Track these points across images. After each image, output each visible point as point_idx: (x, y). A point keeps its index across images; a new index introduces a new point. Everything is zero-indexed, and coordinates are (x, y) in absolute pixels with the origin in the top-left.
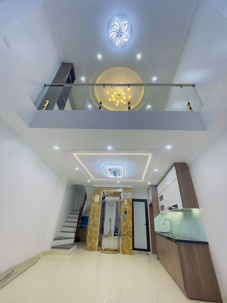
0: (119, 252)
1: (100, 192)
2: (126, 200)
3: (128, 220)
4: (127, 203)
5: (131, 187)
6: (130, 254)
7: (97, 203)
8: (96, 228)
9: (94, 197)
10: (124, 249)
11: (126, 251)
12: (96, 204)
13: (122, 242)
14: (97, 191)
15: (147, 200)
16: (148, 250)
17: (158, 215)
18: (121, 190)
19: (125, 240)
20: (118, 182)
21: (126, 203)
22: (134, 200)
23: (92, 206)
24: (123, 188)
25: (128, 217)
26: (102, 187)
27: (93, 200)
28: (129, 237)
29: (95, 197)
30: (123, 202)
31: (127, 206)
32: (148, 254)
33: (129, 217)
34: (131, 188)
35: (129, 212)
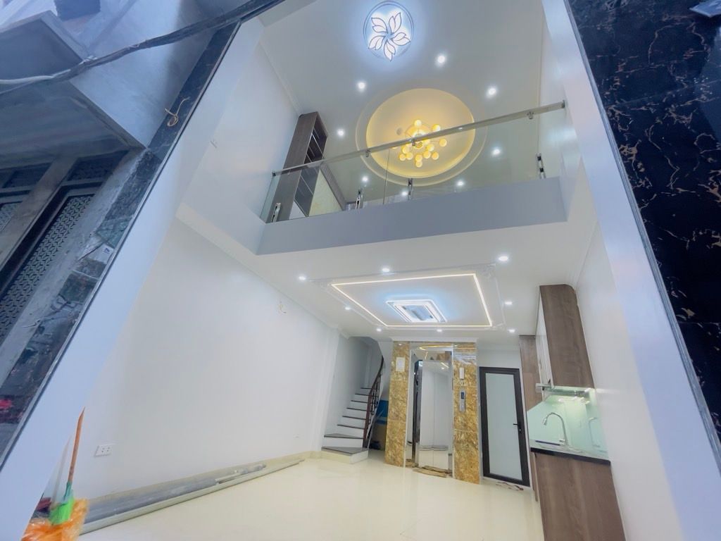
0: (451, 476)
1: (406, 352)
2: (461, 370)
3: (467, 411)
4: (466, 376)
5: (475, 340)
6: (474, 482)
7: (401, 374)
8: (402, 424)
9: (395, 362)
10: (462, 470)
11: (466, 475)
12: (399, 376)
13: (457, 456)
14: (400, 349)
15: (518, 369)
16: (525, 481)
17: (537, 404)
18: (450, 349)
19: (463, 453)
20: (440, 331)
21: (462, 376)
22: (484, 371)
23: (392, 379)
24: (455, 343)
25: (468, 406)
26: (409, 342)
27: (393, 369)
28: (470, 446)
29: (397, 361)
30: (456, 373)
31: (464, 381)
32: (522, 489)
33: (471, 405)
34: (473, 343)
35: (472, 395)
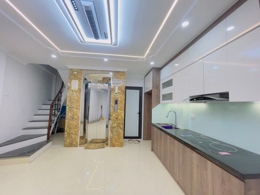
0: (107, 144)
1: (79, 77)
2: (117, 88)
3: (118, 111)
4: (119, 91)
5: (125, 70)
6: (120, 147)
7: (75, 91)
8: (77, 122)
9: (70, 83)
10: (114, 142)
11: (116, 144)
12: (74, 93)
13: (111, 135)
14: (74, 74)
15: (142, 87)
17: (157, 105)
18: (111, 75)
19: (115, 133)
20: (106, 60)
21: (116, 91)
22: (127, 88)
23: (68, 95)
24: (113, 72)
25: (119, 108)
26: (81, 70)
27: (69, 88)
28: (119, 129)
29: (72, 83)
30: (113, 90)
31: (118, 94)
32: (139, 141)
33: (121, 107)
34: (124, 72)
35: (121, 102)
